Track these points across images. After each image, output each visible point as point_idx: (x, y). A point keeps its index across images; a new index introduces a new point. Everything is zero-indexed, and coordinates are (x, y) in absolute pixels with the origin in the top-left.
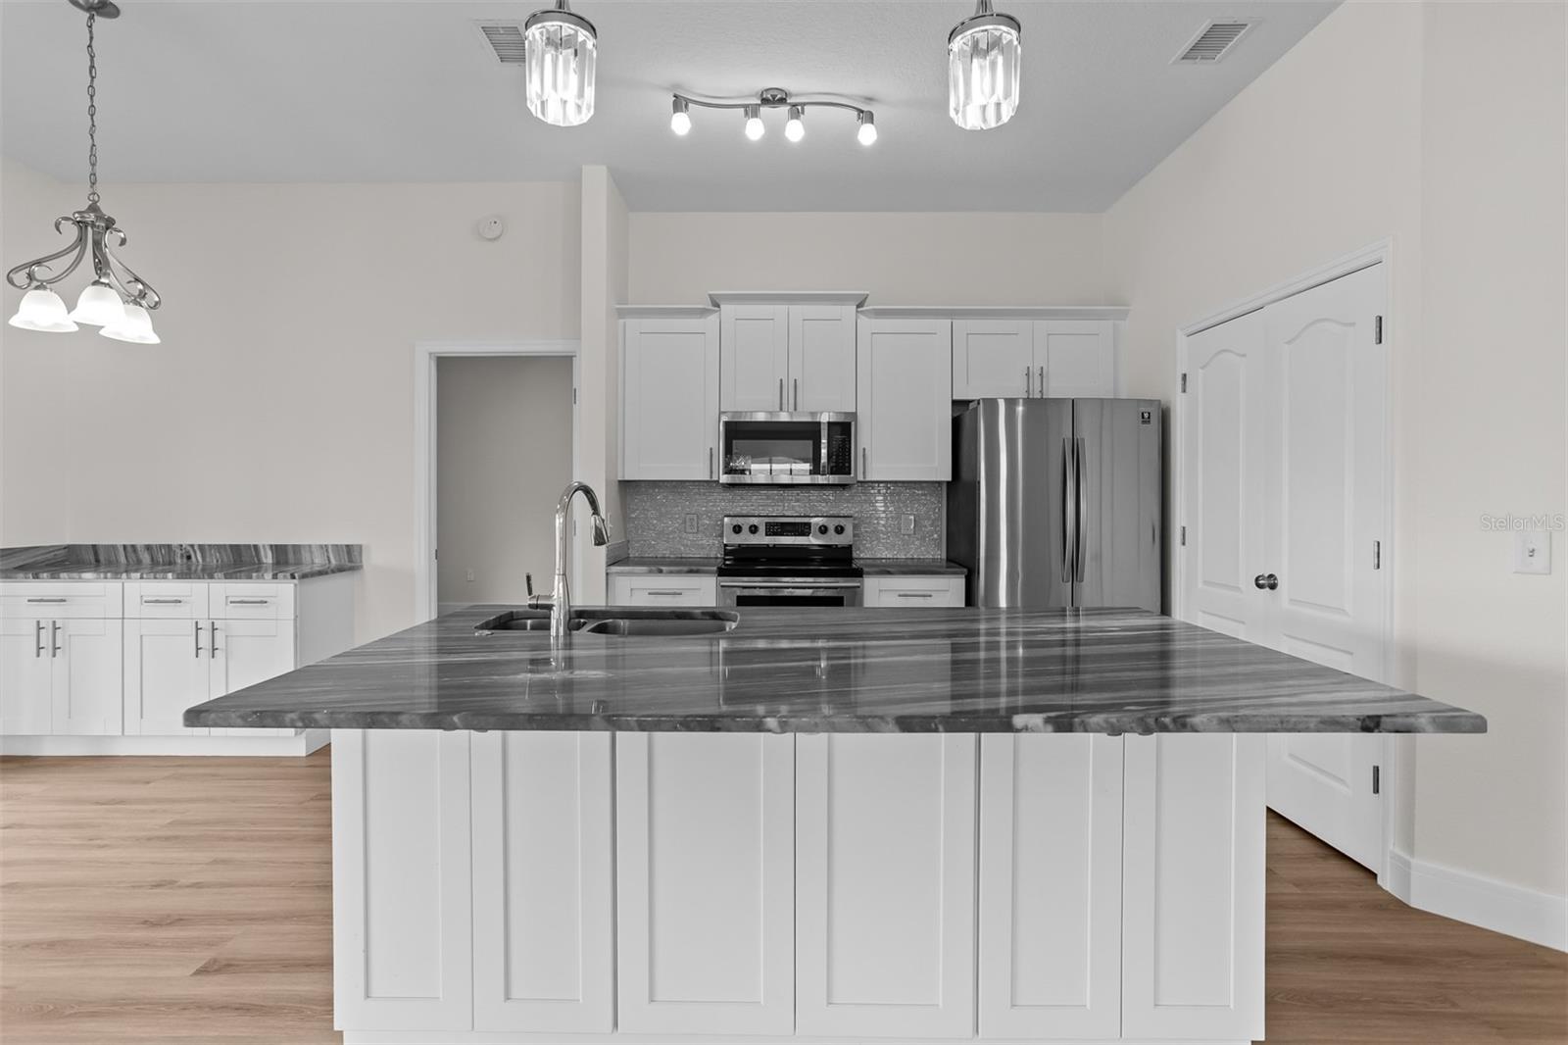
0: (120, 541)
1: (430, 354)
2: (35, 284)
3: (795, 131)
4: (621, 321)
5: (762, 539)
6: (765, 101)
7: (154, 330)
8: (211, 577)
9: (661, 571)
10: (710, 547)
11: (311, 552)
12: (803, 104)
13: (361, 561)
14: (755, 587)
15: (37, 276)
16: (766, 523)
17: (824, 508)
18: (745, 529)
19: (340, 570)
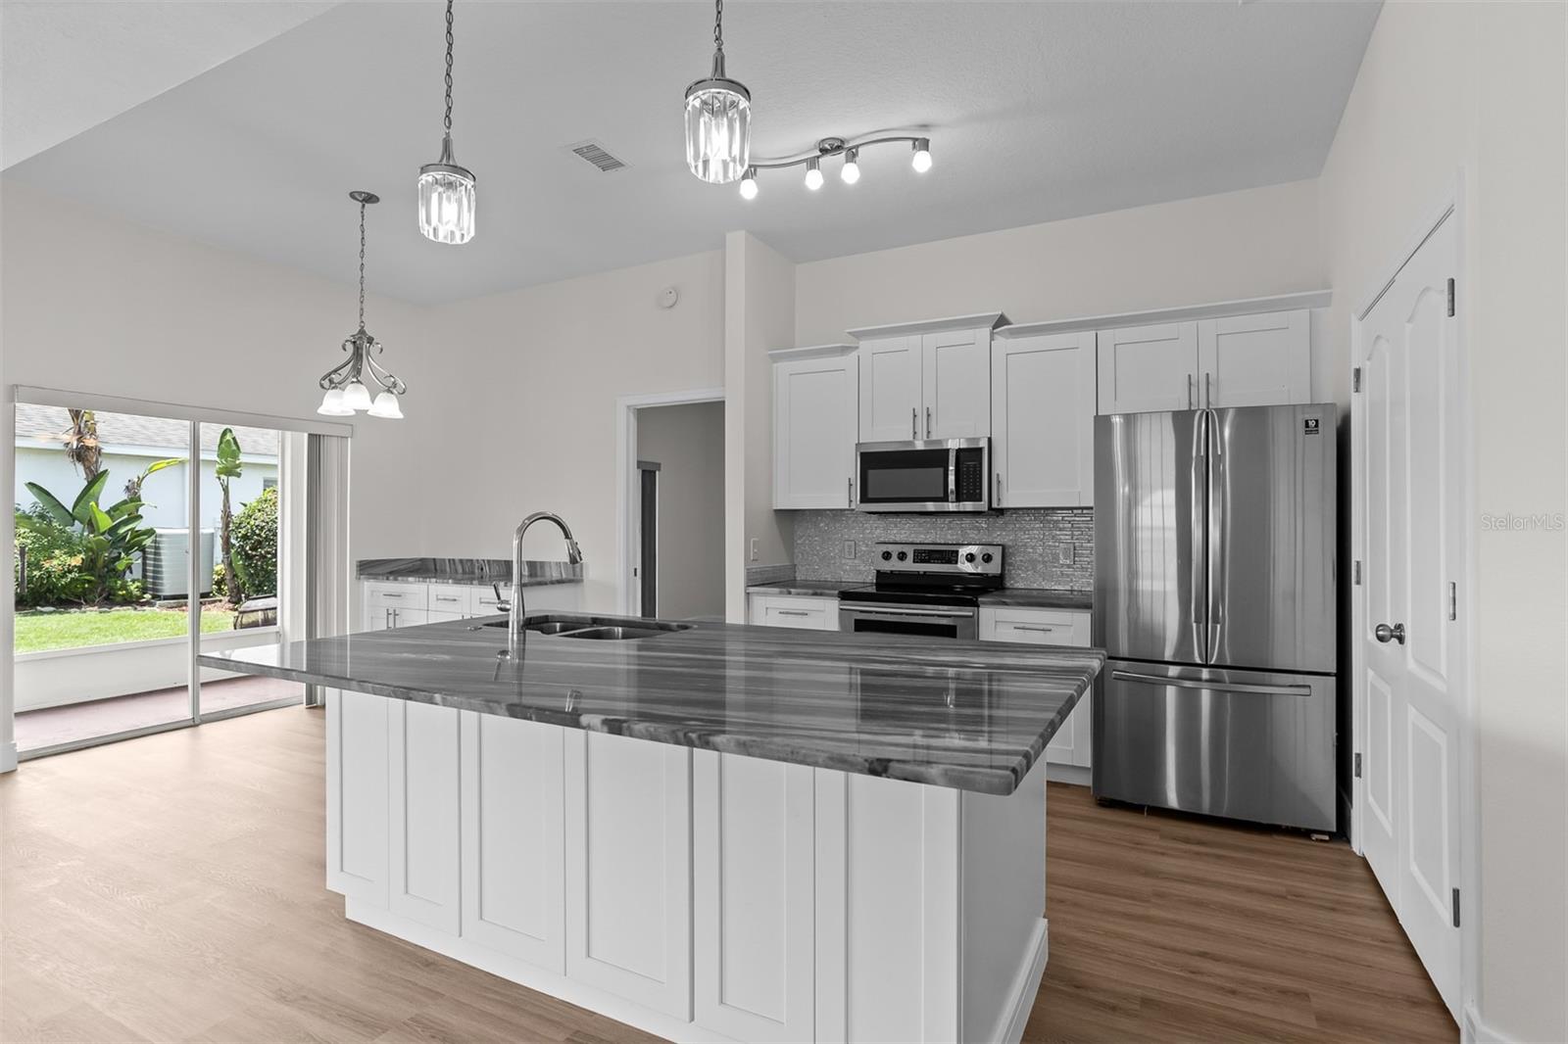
0: (447, 557)
1: (628, 407)
2: (333, 385)
3: (850, 174)
4: (775, 365)
5: (909, 566)
6: (824, 151)
7: (400, 409)
9: (790, 593)
11: (551, 568)
12: (857, 147)
13: (582, 576)
14: (871, 612)
15: (335, 381)
16: (915, 551)
17: (973, 535)
18: (895, 556)
19: (570, 581)
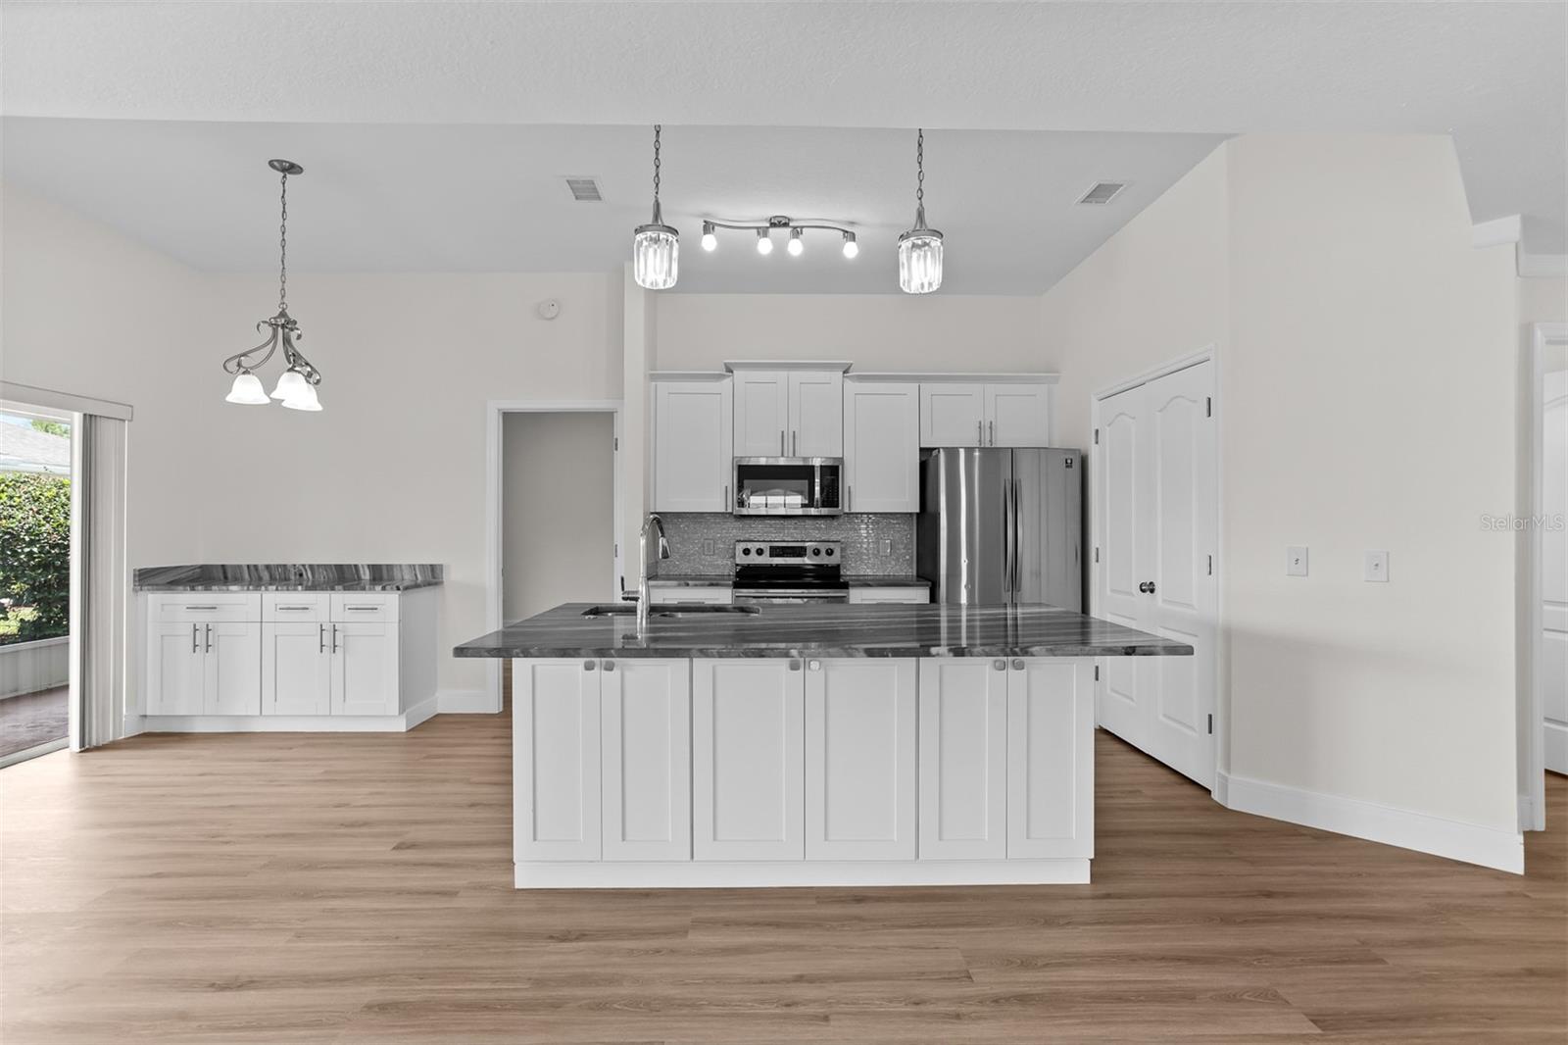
1: (499, 410)
2: (242, 370)
3: (795, 248)
4: (654, 383)
5: (766, 560)
6: (773, 225)
7: (319, 401)
8: (333, 589)
9: (688, 585)
10: (726, 567)
11: (401, 570)
12: (802, 227)
13: (443, 578)
16: (771, 547)
17: (817, 535)
18: (753, 551)
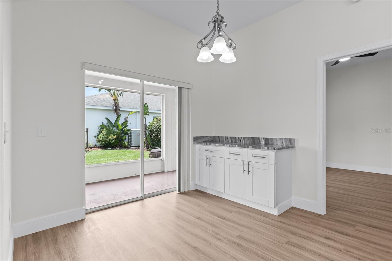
0: (224, 136)
1: (324, 61)
2: (203, 46)
8: (248, 147)
11: (276, 140)
13: (295, 145)
19: (289, 148)
